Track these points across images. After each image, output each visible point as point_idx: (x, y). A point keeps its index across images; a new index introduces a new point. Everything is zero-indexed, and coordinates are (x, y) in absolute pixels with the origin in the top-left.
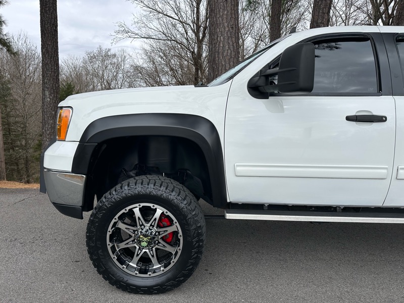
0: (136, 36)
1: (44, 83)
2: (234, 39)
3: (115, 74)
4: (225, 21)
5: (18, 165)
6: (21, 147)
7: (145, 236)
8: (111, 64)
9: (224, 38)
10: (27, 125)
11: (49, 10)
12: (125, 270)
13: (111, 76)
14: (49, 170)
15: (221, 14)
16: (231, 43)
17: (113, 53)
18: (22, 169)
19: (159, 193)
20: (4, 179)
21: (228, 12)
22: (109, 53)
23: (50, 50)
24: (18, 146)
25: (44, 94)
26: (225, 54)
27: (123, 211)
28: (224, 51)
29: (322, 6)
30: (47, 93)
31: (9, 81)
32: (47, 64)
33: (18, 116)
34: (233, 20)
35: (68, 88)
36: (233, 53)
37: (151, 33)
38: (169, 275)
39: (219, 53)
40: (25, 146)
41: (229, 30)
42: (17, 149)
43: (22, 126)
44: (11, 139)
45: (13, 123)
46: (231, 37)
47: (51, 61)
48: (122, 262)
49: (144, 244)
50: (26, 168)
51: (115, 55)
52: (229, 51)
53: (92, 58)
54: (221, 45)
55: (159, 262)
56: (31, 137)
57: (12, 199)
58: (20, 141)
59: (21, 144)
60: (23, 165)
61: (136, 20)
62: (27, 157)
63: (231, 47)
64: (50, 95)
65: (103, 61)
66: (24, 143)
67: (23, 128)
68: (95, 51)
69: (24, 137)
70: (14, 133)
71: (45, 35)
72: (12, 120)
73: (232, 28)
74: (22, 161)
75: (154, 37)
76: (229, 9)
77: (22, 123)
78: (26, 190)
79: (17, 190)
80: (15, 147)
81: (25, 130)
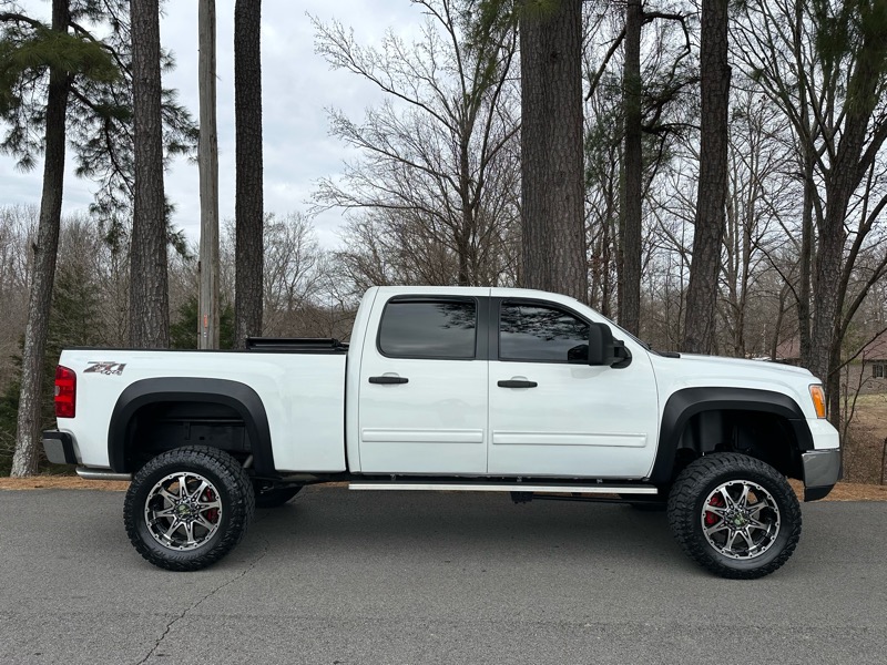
0: (353, 203)
2: (579, 252)
4: (565, 227)
9: (565, 251)
15: (560, 217)
16: (576, 258)
21: (570, 214)
28: (566, 270)
29: (712, 198)
34: (577, 225)
36: (579, 272)
39: (557, 272)
41: (572, 239)
46: (576, 250)
52: (573, 270)
54: (561, 261)
63: (576, 263)
64: (249, 328)
71: (244, 229)
73: (577, 236)
76: (572, 210)
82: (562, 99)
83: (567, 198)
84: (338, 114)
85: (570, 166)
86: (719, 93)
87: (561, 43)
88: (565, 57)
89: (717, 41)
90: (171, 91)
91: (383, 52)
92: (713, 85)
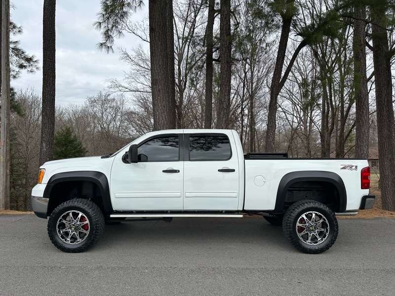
0: (127, 90)
1: (42, 137)
3: (114, 115)
5: (17, 203)
6: (22, 185)
7: (73, 225)
8: (110, 107)
10: (29, 165)
11: (49, 85)
12: (64, 241)
13: (109, 118)
14: (34, 197)
17: (113, 98)
18: (21, 206)
19: (84, 208)
20: (8, 209)
22: (109, 98)
23: (48, 113)
24: (18, 185)
25: (42, 146)
26: (160, 122)
27: (64, 214)
30: (44, 145)
31: (15, 128)
32: (45, 123)
33: (21, 157)
35: (67, 133)
37: (139, 86)
38: (84, 243)
40: (26, 185)
42: (18, 187)
43: (24, 166)
44: (13, 179)
45: (16, 164)
47: (48, 121)
48: (63, 238)
49: (73, 229)
50: (25, 205)
51: (114, 99)
53: (93, 102)
55: (80, 238)
56: (31, 176)
57: (13, 219)
58: (21, 180)
59: (22, 183)
60: (22, 203)
61: (127, 76)
62: (26, 194)
64: (46, 146)
65: (103, 104)
66: (24, 181)
67: (24, 168)
68: (95, 96)
69: (25, 176)
70: (16, 173)
72: (15, 161)
74: (22, 198)
75: (142, 90)
77: (24, 164)
78: (23, 215)
79: (17, 215)
80: (16, 185)
81: (26, 171)
82: (156, 48)
83: (159, 90)
84: (124, 50)
85: (160, 77)
86: (226, 46)
87: (155, 24)
88: (157, 30)
89: (225, 23)
90: (16, 42)
91: (142, 24)
92: (223, 43)
